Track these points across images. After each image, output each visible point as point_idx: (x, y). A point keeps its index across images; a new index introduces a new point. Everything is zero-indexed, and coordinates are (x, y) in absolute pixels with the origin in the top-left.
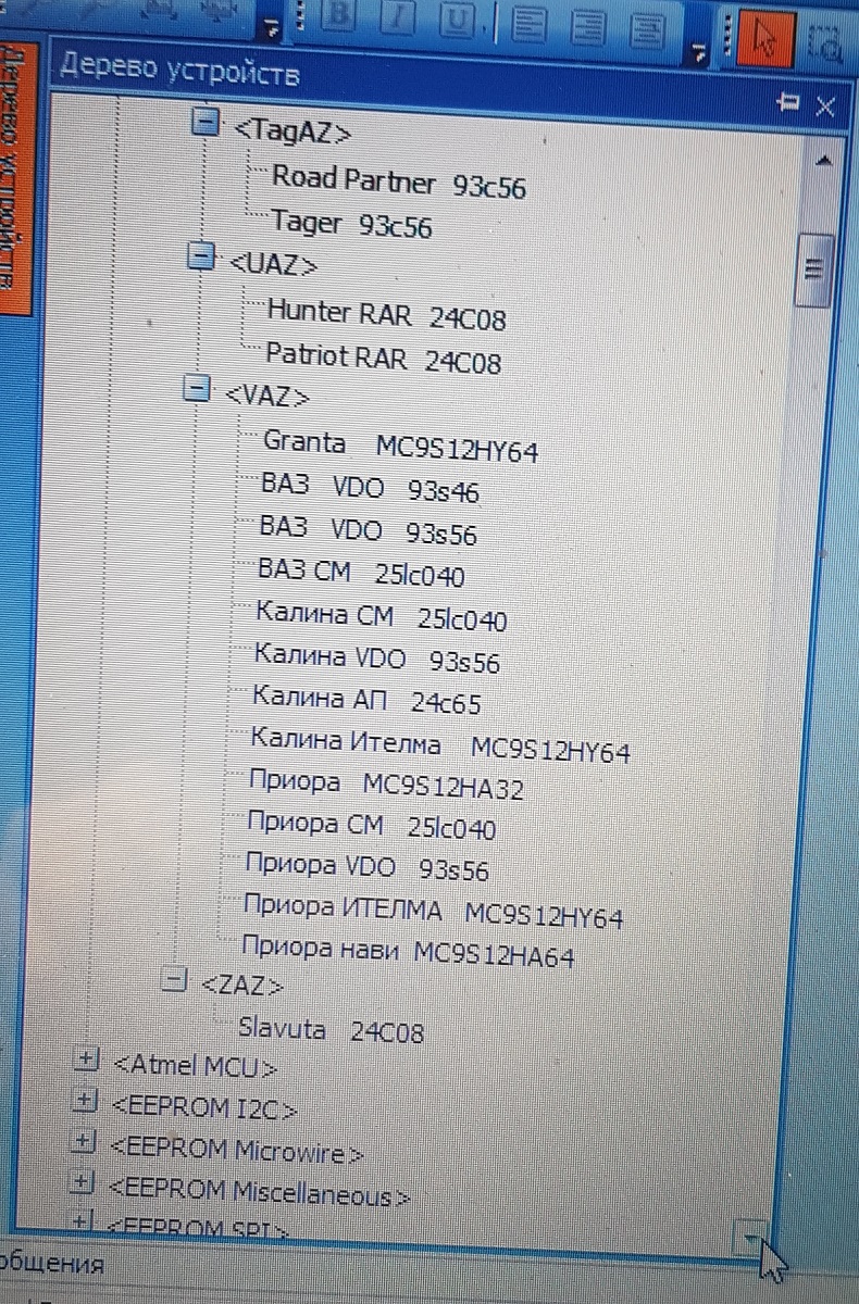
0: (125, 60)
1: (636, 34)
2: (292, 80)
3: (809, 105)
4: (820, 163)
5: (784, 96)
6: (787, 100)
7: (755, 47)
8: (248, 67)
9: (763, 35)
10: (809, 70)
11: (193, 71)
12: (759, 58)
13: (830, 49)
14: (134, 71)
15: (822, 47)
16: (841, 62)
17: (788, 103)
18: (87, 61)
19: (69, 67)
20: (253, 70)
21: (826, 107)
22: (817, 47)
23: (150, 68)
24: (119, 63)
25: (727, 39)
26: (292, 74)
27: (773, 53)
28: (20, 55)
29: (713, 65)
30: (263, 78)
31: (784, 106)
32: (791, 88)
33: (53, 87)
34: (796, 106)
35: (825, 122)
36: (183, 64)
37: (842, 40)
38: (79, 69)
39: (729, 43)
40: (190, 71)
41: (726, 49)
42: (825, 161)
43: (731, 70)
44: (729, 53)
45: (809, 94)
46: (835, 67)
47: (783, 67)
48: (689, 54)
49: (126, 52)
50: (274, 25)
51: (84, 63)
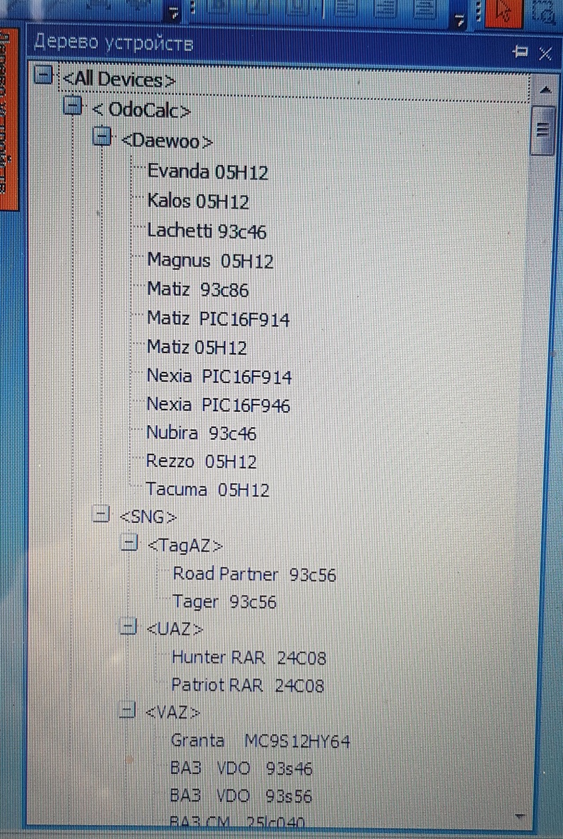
0: (77, 38)
1: (417, 9)
2: (188, 47)
3: (534, 53)
4: (542, 92)
5: (517, 48)
6: (519, 50)
7: (497, 16)
8: (159, 40)
9: (502, 8)
10: (534, 30)
11: (123, 43)
12: (500, 23)
13: (547, 15)
14: (84, 44)
15: (542, 14)
16: (555, 24)
17: (520, 52)
18: (52, 39)
19: (40, 43)
20: (162, 42)
21: (546, 54)
22: (538, 15)
23: (94, 43)
24: (73, 40)
25: (478, 11)
26: (189, 43)
27: (509, 19)
28: (6, 37)
29: (469, 28)
30: (169, 46)
31: (518, 54)
32: (522, 42)
33: (30, 57)
34: (526, 54)
35: (545, 64)
36: (115, 38)
37: (555, 10)
38: (46, 44)
39: (479, 13)
40: (120, 43)
41: (478, 18)
42: (546, 90)
43: (483, 32)
44: (479, 20)
45: (534, 45)
46: (550, 27)
47: (518, 29)
48: (453, 23)
49: (77, 32)
50: (176, 11)
51: (49, 41)
